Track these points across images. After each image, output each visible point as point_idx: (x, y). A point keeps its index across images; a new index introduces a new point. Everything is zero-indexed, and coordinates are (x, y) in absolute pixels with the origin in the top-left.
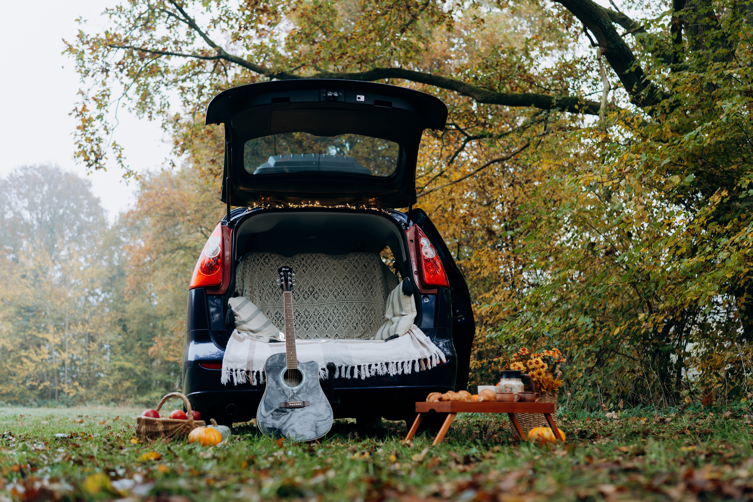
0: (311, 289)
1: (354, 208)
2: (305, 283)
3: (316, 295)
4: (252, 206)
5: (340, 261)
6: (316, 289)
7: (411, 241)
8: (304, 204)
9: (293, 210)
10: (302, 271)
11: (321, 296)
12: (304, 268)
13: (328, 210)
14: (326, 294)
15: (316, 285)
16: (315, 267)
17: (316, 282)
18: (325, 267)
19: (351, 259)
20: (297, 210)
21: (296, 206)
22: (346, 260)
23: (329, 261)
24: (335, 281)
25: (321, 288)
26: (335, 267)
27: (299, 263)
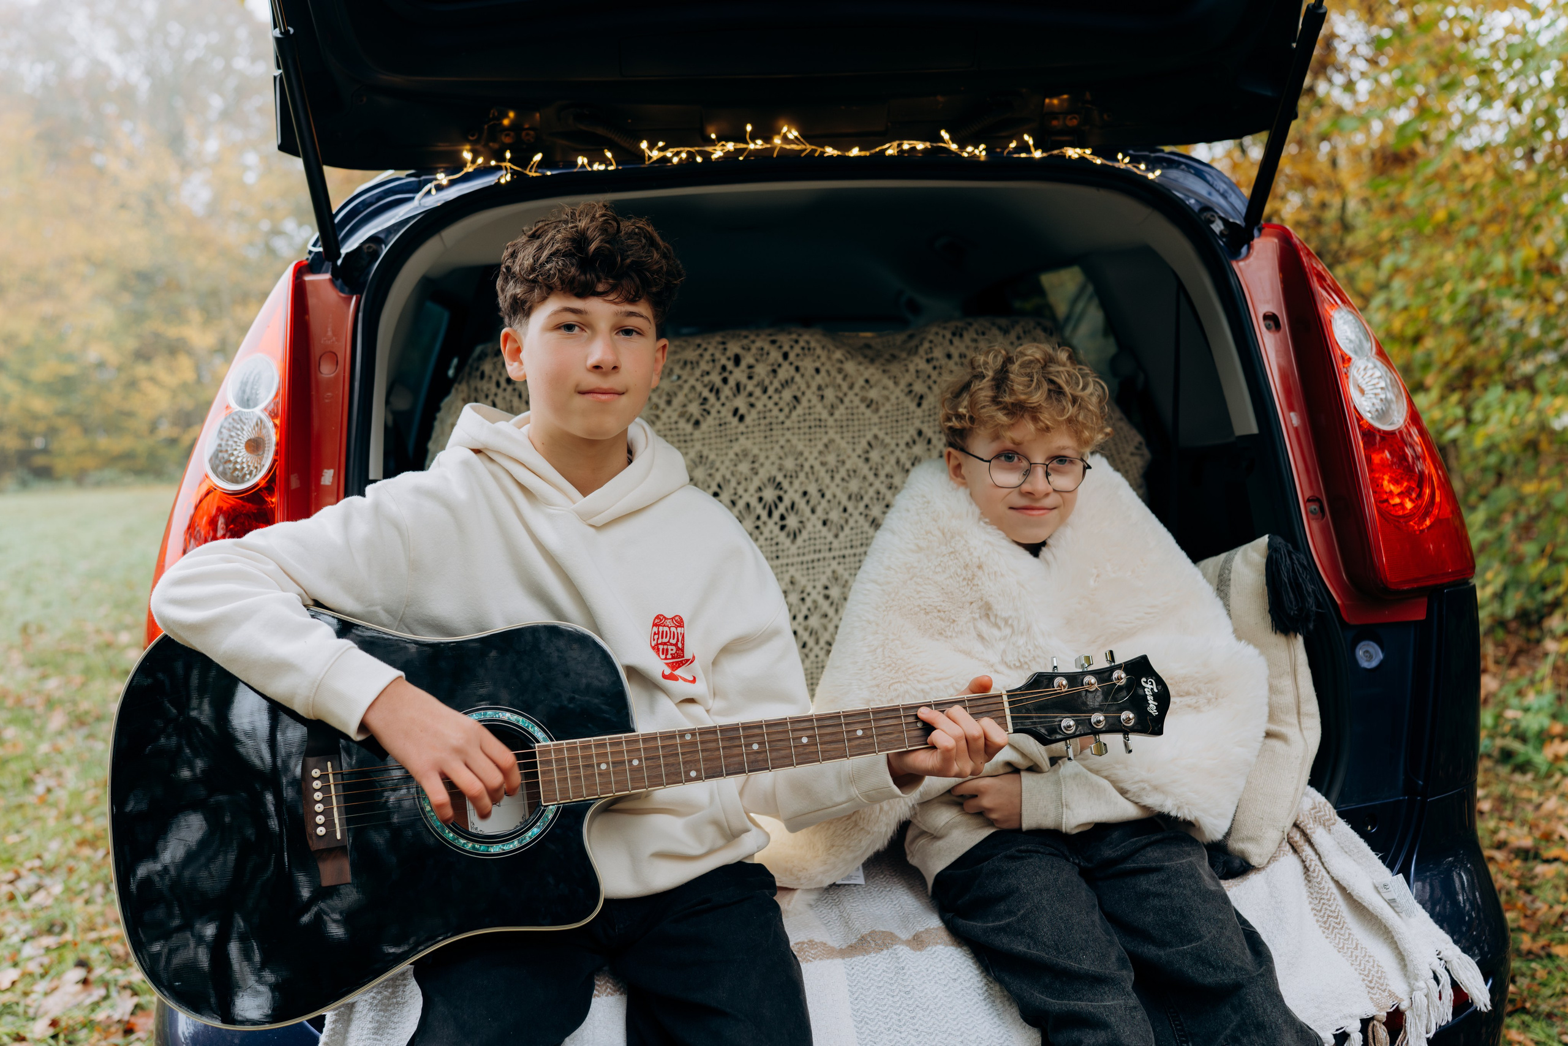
0: (769, 495)
1: (981, 152)
2: (744, 467)
3: (792, 522)
4: (455, 166)
5: (895, 368)
6: (792, 495)
7: (1271, 319)
8: (723, 138)
9: (663, 173)
10: (726, 413)
11: (814, 523)
12: (740, 402)
13: (843, 168)
14: (835, 516)
15: (791, 477)
16: (787, 395)
17: (790, 464)
18: (830, 394)
19: (938, 353)
20: (687, 173)
21: (677, 156)
22: (919, 363)
23: (850, 367)
24: (874, 455)
25: (812, 489)
26: (873, 394)
27: (716, 378)
